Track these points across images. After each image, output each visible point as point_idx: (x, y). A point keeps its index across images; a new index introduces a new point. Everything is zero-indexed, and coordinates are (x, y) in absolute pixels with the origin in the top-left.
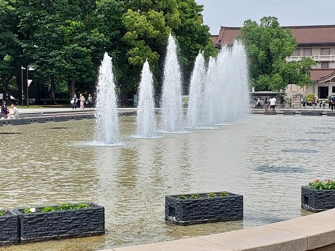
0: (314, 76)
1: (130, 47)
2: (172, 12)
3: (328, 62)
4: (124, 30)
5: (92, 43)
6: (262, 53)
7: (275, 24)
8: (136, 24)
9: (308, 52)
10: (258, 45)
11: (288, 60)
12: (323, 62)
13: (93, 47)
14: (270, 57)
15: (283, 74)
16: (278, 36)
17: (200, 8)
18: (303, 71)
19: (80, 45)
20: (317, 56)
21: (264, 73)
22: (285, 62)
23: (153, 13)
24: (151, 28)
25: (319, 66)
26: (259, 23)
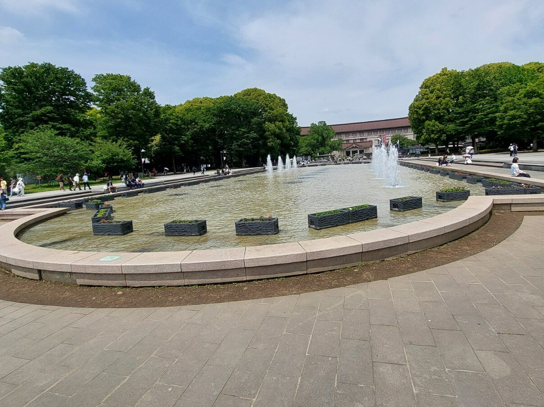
0: (344, 147)
1: (268, 139)
2: (285, 122)
3: (349, 140)
4: (265, 131)
5: (251, 138)
6: (320, 138)
7: (325, 124)
8: (270, 129)
9: (339, 136)
10: (318, 134)
11: (332, 140)
12: (347, 140)
13: (252, 140)
14: (324, 139)
15: (330, 147)
16: (327, 130)
17: (295, 119)
18: (339, 144)
19: (247, 140)
20: (344, 138)
21: (321, 146)
22: (331, 141)
23: (277, 123)
24: (277, 130)
25: (345, 142)
26: (317, 124)
